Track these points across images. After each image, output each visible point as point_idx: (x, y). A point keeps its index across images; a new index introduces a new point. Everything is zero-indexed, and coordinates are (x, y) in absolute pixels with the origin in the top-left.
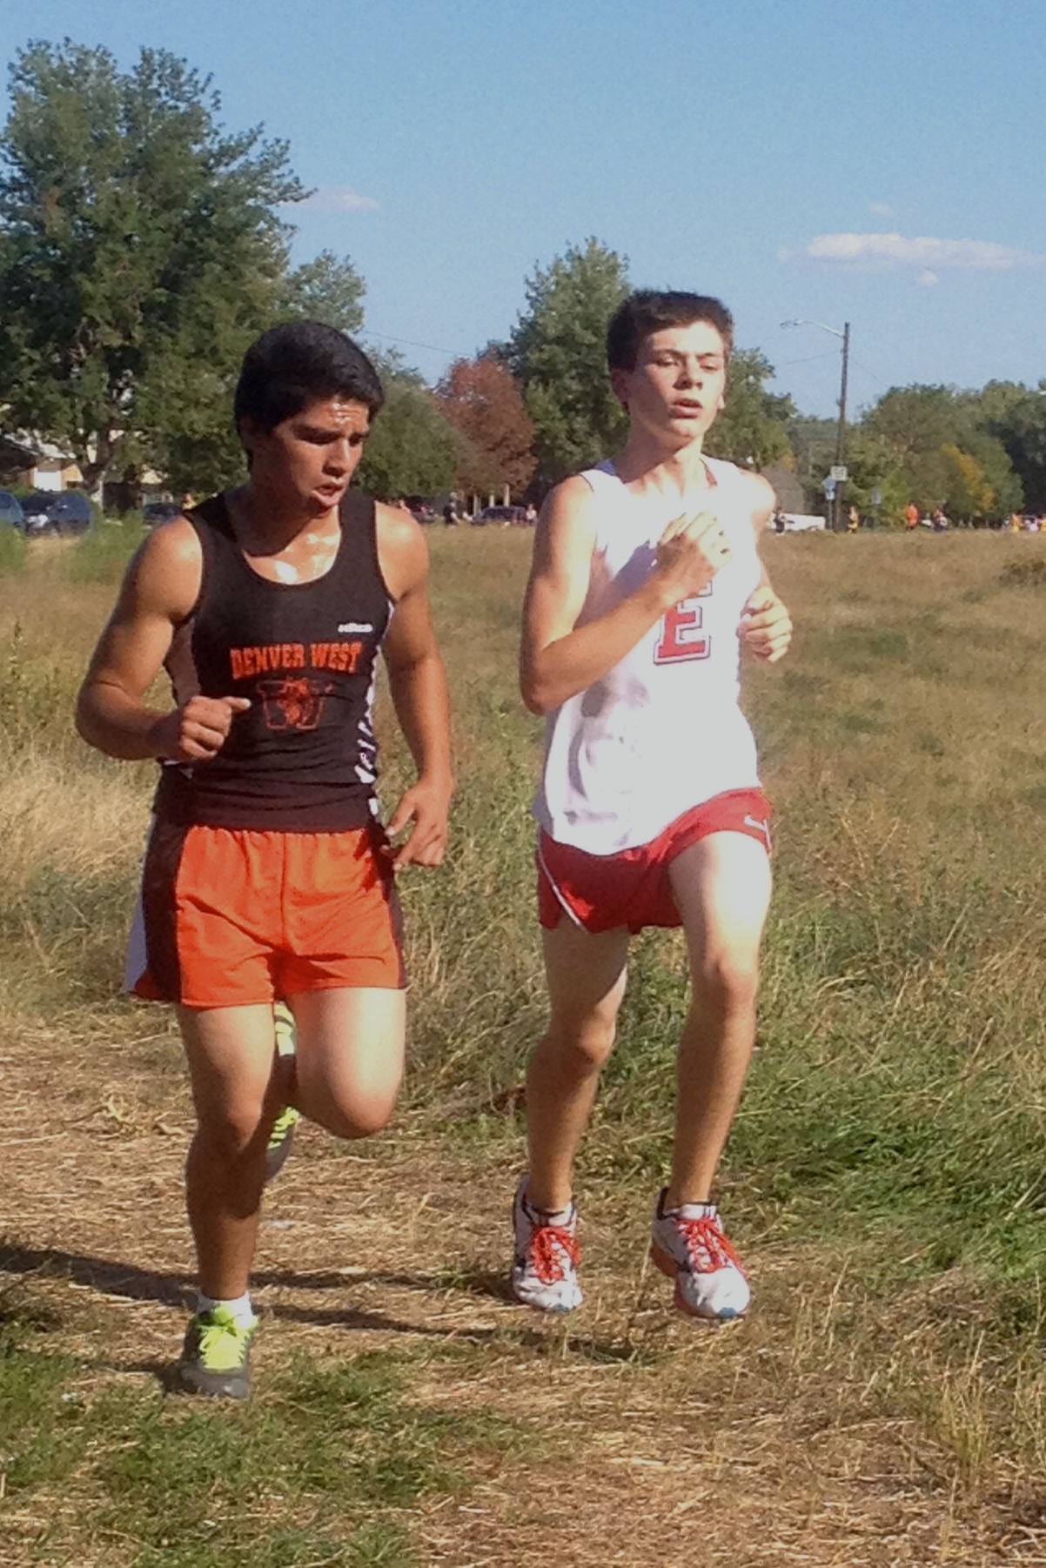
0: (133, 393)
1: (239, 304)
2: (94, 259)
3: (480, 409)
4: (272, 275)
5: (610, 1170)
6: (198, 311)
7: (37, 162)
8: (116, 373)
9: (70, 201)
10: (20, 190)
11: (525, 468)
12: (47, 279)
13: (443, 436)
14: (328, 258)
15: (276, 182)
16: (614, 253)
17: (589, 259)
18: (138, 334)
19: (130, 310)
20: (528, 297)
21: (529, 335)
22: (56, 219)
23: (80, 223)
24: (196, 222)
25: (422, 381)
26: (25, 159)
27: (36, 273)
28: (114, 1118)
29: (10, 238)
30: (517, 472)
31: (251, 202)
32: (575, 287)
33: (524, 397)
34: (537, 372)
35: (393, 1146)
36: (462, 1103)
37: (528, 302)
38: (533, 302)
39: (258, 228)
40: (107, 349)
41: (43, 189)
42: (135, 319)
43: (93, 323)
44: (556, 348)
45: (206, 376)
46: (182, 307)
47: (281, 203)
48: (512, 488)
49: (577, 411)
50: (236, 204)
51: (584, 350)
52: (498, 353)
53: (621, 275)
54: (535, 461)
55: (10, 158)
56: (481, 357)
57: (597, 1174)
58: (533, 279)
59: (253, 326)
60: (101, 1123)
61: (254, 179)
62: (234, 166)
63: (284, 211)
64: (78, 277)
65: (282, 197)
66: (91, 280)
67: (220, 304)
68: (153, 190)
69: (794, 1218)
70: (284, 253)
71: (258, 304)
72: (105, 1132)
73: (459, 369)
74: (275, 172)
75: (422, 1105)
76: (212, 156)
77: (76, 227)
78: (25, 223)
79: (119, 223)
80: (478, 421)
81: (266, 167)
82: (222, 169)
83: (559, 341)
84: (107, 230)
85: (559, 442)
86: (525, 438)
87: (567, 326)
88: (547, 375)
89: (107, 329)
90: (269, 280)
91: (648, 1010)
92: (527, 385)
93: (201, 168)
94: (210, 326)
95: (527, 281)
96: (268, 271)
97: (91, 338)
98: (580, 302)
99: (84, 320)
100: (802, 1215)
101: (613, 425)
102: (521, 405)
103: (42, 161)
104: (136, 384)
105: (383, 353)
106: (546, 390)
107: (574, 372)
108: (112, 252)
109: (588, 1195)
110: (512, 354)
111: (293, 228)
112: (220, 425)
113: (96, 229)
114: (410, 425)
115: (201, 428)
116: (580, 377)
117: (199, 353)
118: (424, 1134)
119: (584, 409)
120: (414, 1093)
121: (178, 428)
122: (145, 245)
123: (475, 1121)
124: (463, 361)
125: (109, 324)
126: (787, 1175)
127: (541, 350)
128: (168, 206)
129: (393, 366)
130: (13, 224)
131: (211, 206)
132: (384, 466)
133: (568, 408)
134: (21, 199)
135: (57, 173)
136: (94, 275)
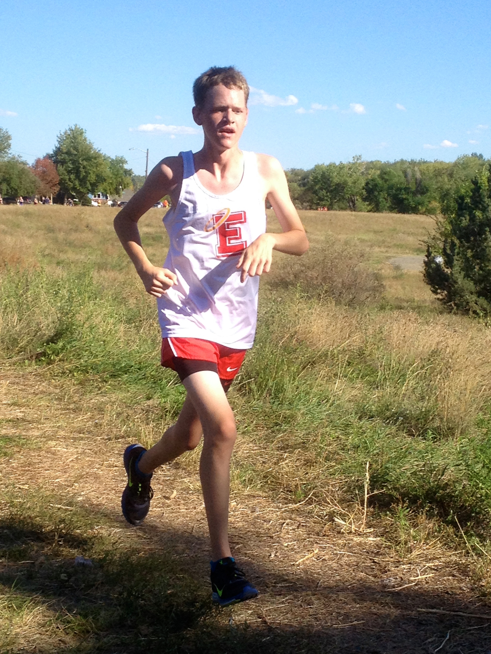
3: (44, 172)
11: (57, 189)
13: (33, 179)
14: (1, 129)
16: (82, 129)
17: (75, 130)
21: (58, 151)
25: (28, 164)
30: (54, 190)
32: (71, 138)
33: (57, 168)
34: (60, 162)
36: (21, 357)
37: (57, 143)
38: (59, 142)
44: (66, 155)
48: (53, 194)
49: (72, 173)
51: (74, 156)
52: (49, 157)
53: (84, 135)
54: (59, 187)
56: (44, 158)
58: (59, 136)
73: (38, 161)
80: (43, 175)
83: (66, 153)
85: (66, 181)
86: (57, 180)
87: (68, 150)
88: (63, 162)
92: (57, 165)
98: (73, 142)
101: (81, 177)
102: (55, 171)
105: (16, 156)
106: (63, 167)
107: (71, 162)
110: (53, 157)
114: (24, 176)
116: (73, 163)
124: (39, 158)
127: (61, 156)
129: (19, 159)
132: (17, 188)
133: (69, 172)
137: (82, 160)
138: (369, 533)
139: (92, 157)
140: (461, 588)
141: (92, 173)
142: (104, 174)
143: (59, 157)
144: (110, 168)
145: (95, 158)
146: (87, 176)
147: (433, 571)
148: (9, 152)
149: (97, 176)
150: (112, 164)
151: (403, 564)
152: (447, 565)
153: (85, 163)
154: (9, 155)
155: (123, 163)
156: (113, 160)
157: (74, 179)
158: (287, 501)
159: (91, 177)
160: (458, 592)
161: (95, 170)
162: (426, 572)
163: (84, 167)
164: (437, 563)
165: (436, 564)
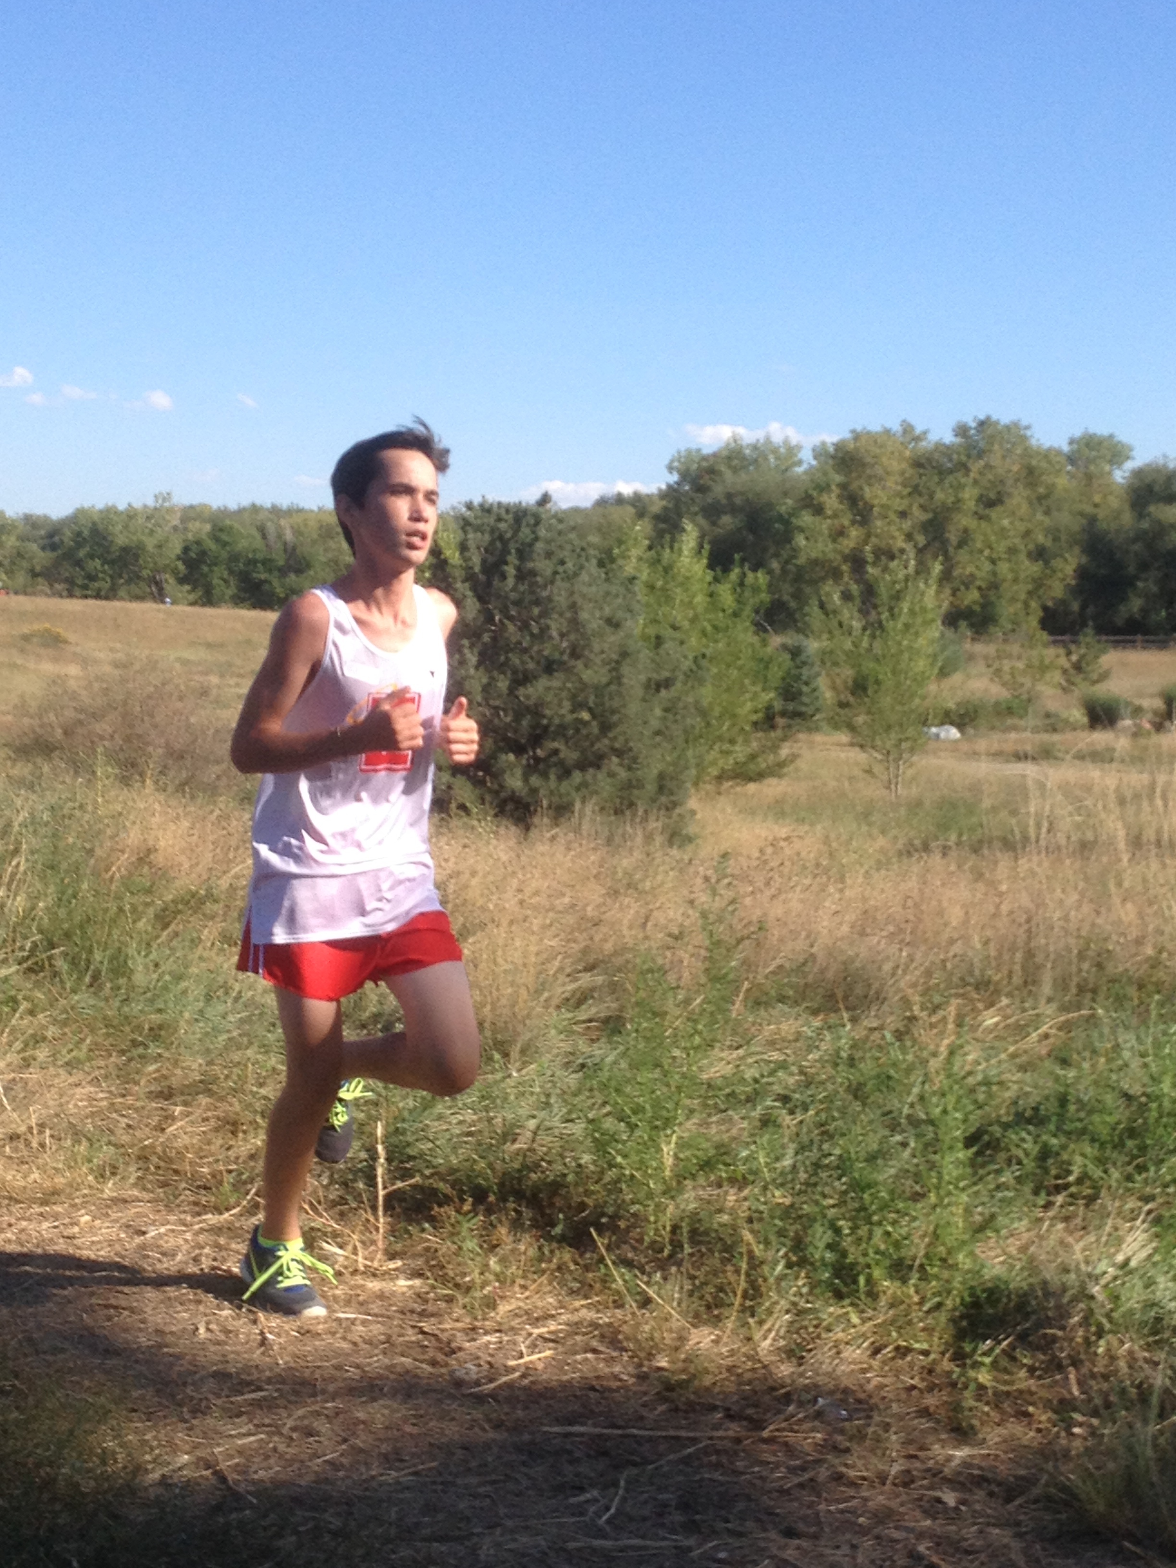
138: (394, 1270)
140: (616, 1377)
147: (551, 1345)
151: (486, 1333)
152: (575, 1327)
158: (200, 1209)
160: (615, 1384)
162: (536, 1346)
164: (553, 1326)
165: (552, 1328)
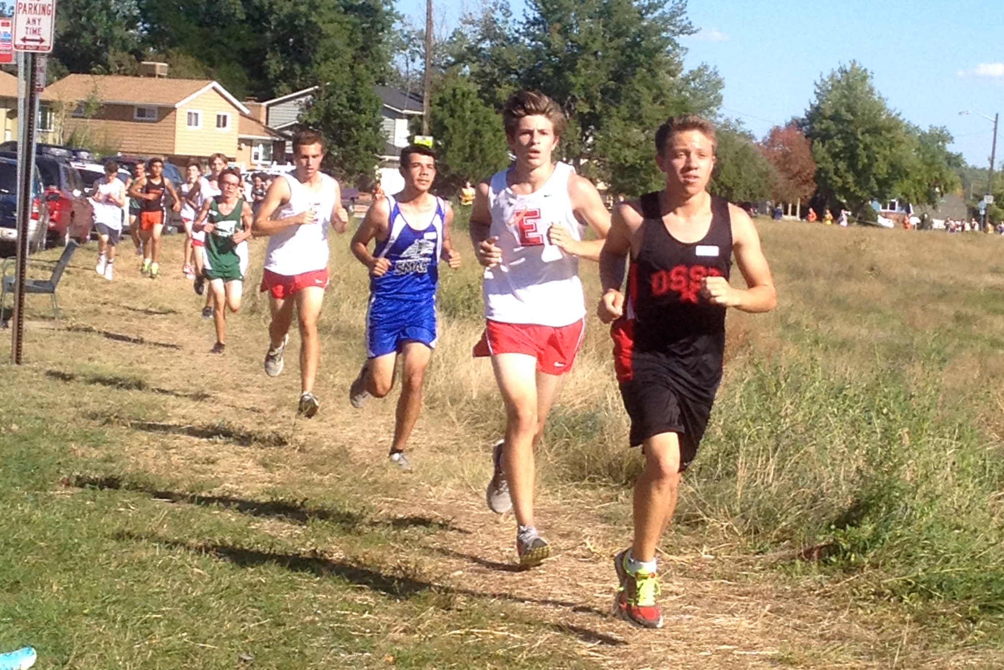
0: (595, 139)
1: (655, 91)
2: (576, 64)
3: (786, 155)
4: (674, 76)
5: (872, 597)
6: (632, 94)
7: (548, 9)
8: (585, 128)
9: (565, 32)
10: (539, 24)
11: (809, 190)
12: (550, 74)
13: (764, 169)
14: (705, 67)
15: (678, 24)
16: (865, 70)
17: (851, 71)
18: (598, 106)
19: (595, 93)
20: (815, 93)
21: (815, 114)
22: (557, 41)
23: (570, 44)
24: (635, 44)
25: (755, 138)
26: (541, 7)
27: (545, 71)
28: (589, 549)
29: (532, 51)
30: (805, 191)
31: (664, 34)
32: (842, 87)
33: (811, 149)
34: (818, 135)
35: (747, 575)
36: (786, 552)
37: (815, 96)
38: (818, 95)
39: (667, 49)
40: (581, 114)
41: (551, 24)
42: (597, 98)
43: (574, 99)
44: (831, 123)
45: (635, 130)
46: (623, 92)
47: (681, 35)
48: (802, 200)
49: (841, 159)
50: (655, 35)
51: (846, 124)
52: (797, 124)
53: (868, 81)
54: (815, 185)
55: (534, 7)
56: (788, 126)
57: (865, 600)
58: (819, 82)
59: (662, 103)
60: (581, 551)
61: (666, 21)
62: (656, 14)
63: (681, 40)
64: (567, 73)
65: (681, 32)
66: (574, 76)
67: (645, 91)
68: (611, 26)
69: (982, 633)
70: (680, 63)
71: (665, 92)
72: (584, 557)
73: (775, 133)
74: (678, 18)
75: (762, 552)
76: (644, 8)
77: (568, 46)
78: (540, 43)
79: (590, 43)
80: (784, 162)
81: (674, 15)
82: (649, 15)
83: (832, 118)
84: (584, 48)
85: (830, 175)
86: (811, 170)
87: (836, 111)
88: (825, 136)
89: (581, 102)
90: (672, 78)
91: (893, 505)
92: (813, 142)
93: (638, 15)
94: (637, 103)
95: (815, 84)
96: (672, 73)
97: (573, 108)
98: (845, 96)
99: (569, 98)
100: (986, 632)
101: (860, 167)
102: (808, 152)
103: (551, 9)
104: (596, 134)
105: (733, 121)
106: (823, 146)
107: (839, 136)
108: (587, 60)
109: (861, 612)
110: (804, 124)
111: (687, 49)
112: (641, 159)
113: (579, 48)
114: (746, 161)
115: (630, 160)
116: (842, 138)
117: (631, 118)
118: (763, 570)
119: (844, 157)
120: (758, 545)
121: (617, 158)
122: (604, 57)
123: (794, 564)
124: (778, 127)
125: (582, 99)
126: (977, 608)
127: (821, 123)
128: (618, 35)
129: (738, 128)
130: (534, 43)
131: (642, 36)
133: (835, 156)
134: (539, 29)
135: (558, 16)
136: (576, 73)
137: (863, 134)
139: (883, 128)
141: (881, 160)
142: (906, 163)
143: (817, 126)
144: (918, 149)
145: (889, 130)
146: (870, 165)
148: (719, 112)
149: (892, 165)
150: (922, 143)
153: (868, 139)
154: (719, 119)
155: (943, 141)
156: (924, 134)
157: (846, 171)
159: (878, 167)
161: (888, 153)
163: (866, 147)
